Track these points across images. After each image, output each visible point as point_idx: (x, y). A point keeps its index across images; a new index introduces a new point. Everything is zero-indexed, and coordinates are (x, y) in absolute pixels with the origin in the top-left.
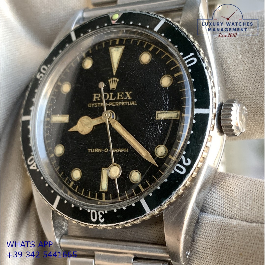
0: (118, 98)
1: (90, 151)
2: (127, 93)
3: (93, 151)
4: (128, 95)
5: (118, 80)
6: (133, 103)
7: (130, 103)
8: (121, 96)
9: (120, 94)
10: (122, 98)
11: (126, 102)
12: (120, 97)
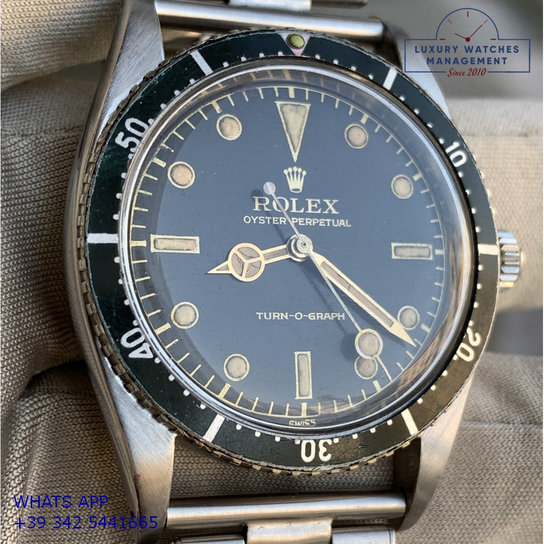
0: (310, 211)
1: (262, 316)
2: (327, 201)
3: (268, 316)
4: (331, 206)
5: (304, 173)
6: (342, 223)
7: (336, 223)
8: (316, 206)
9: (313, 203)
10: (319, 211)
11: (328, 220)
12: (313, 209)
